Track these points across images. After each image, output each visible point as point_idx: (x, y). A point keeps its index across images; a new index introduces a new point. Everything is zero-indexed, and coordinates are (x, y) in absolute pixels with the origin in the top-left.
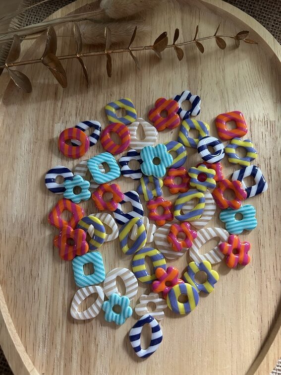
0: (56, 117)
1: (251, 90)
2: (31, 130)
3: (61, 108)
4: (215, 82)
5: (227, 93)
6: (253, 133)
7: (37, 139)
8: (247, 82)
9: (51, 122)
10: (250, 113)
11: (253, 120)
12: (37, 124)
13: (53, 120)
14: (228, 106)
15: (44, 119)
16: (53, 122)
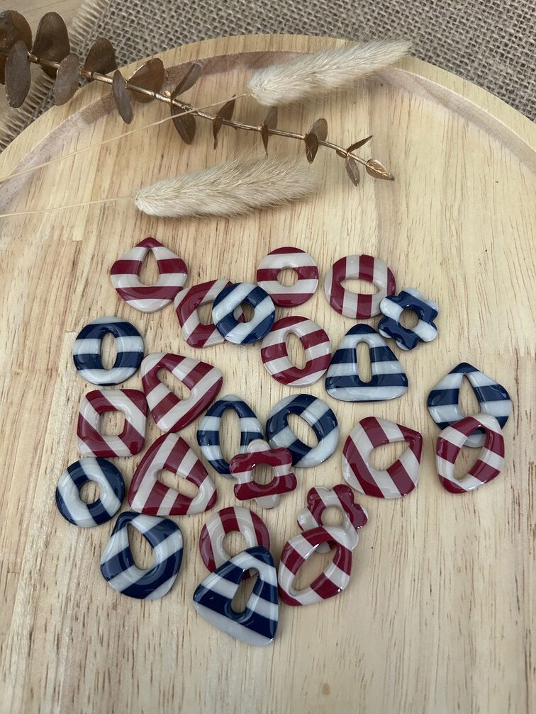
0: (70, 319)
1: (521, 283)
2: (9, 344)
3: (83, 296)
4: (439, 260)
5: (466, 287)
6: (522, 385)
7: (20, 365)
8: (511, 264)
9: (57, 328)
10: (517, 339)
11: (522, 353)
12: (25, 330)
13: (63, 324)
14: (465, 316)
15: (41, 320)
16: (62, 329)
